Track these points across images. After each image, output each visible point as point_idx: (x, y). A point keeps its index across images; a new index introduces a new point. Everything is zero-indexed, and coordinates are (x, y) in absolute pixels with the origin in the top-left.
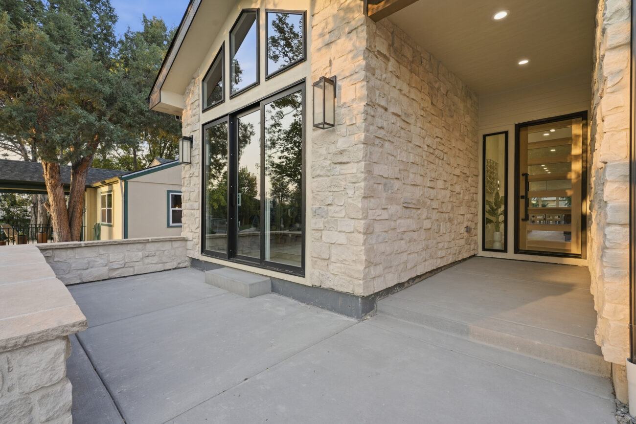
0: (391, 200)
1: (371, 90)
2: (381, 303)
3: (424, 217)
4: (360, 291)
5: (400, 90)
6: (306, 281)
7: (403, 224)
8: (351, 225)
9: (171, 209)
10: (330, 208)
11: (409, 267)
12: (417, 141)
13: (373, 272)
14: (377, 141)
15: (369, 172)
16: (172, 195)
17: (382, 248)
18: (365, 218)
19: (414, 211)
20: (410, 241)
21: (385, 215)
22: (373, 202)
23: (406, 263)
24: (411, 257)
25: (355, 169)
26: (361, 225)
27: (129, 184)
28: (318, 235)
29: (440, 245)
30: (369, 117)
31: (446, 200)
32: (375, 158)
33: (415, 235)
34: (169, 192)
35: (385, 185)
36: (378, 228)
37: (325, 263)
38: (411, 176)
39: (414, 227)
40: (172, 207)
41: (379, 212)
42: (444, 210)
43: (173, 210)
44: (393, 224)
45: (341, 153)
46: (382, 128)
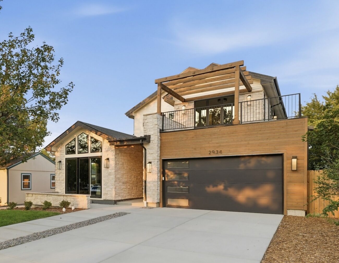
0: (120, 182)
1: (116, 162)
2: (118, 203)
3: (128, 185)
4: (114, 199)
5: (122, 159)
6: (102, 199)
7: (122, 187)
8: (112, 187)
9: (22, 182)
10: (107, 184)
11: (124, 196)
12: (125, 168)
13: (116, 196)
14: (117, 171)
15: (115, 177)
16: (23, 175)
17: (118, 191)
18: (115, 186)
19: (125, 184)
20: (124, 191)
21: (118, 185)
22: (116, 183)
23: (123, 195)
24: (124, 194)
25: (113, 176)
26: (114, 187)
27: (9, 170)
28: (105, 189)
29: (133, 193)
30: (115, 167)
31: (135, 181)
32: (116, 174)
33: (125, 189)
34: (22, 174)
35: (118, 179)
36: (117, 188)
37: (106, 195)
38: (124, 176)
39: (125, 188)
40: (23, 181)
41: (117, 184)
42: (134, 183)
43: (23, 182)
44: (120, 187)
45: (110, 173)
46: (118, 168)
